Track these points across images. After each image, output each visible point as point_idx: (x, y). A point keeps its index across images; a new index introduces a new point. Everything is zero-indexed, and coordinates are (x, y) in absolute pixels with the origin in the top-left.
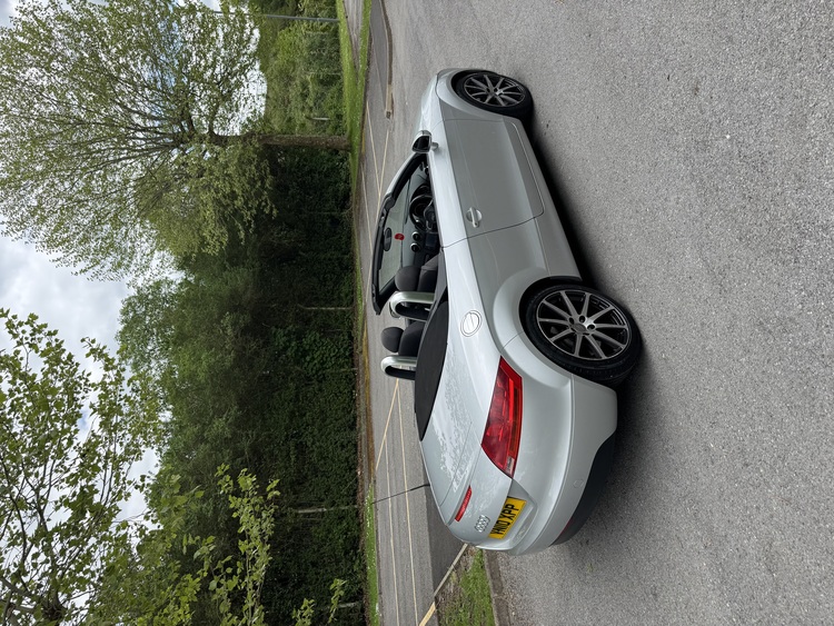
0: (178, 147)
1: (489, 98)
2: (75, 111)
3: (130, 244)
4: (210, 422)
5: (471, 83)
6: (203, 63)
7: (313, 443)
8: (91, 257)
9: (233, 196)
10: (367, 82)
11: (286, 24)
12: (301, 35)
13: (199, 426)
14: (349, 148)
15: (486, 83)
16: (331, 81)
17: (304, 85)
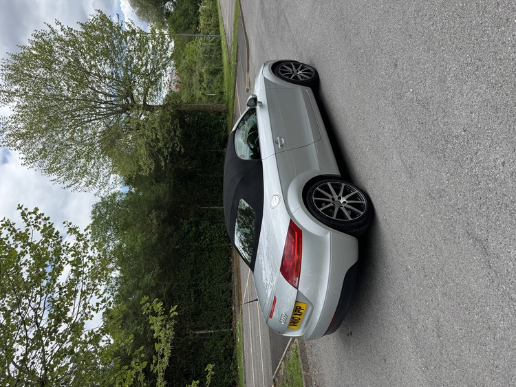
0: (125, 112)
1: (293, 76)
2: (65, 93)
3: (96, 170)
4: (143, 277)
5: (283, 68)
6: (140, 63)
7: (205, 290)
8: (73, 178)
9: (157, 140)
10: (236, 71)
11: (190, 39)
12: (198, 45)
13: (136, 279)
14: (227, 112)
15: (292, 68)
16: (216, 72)
17: (201, 75)
